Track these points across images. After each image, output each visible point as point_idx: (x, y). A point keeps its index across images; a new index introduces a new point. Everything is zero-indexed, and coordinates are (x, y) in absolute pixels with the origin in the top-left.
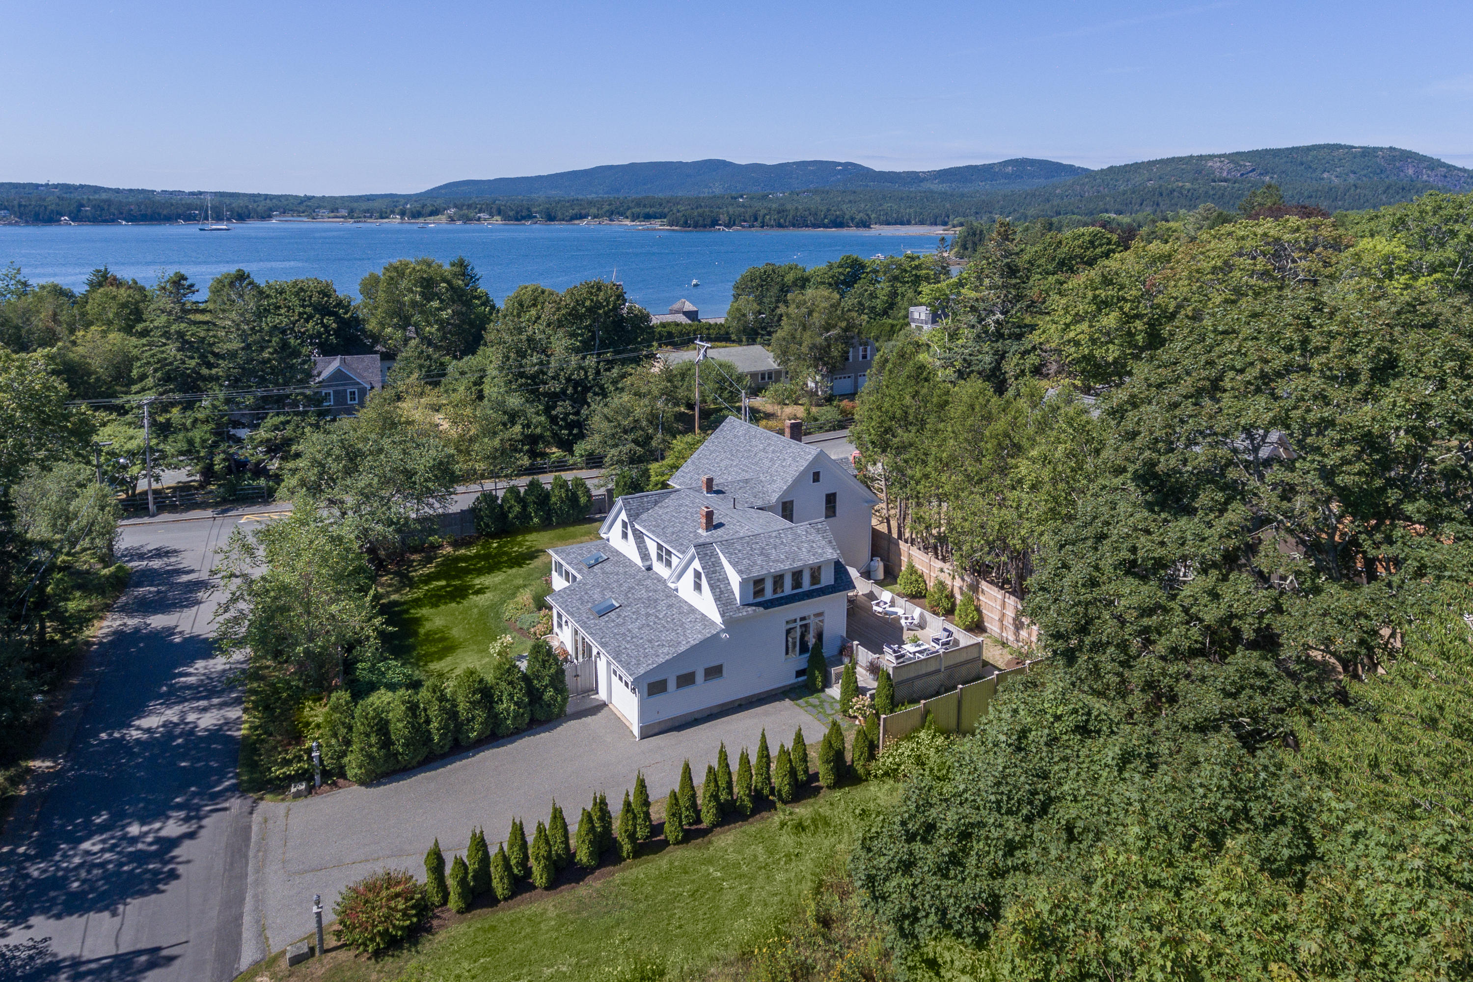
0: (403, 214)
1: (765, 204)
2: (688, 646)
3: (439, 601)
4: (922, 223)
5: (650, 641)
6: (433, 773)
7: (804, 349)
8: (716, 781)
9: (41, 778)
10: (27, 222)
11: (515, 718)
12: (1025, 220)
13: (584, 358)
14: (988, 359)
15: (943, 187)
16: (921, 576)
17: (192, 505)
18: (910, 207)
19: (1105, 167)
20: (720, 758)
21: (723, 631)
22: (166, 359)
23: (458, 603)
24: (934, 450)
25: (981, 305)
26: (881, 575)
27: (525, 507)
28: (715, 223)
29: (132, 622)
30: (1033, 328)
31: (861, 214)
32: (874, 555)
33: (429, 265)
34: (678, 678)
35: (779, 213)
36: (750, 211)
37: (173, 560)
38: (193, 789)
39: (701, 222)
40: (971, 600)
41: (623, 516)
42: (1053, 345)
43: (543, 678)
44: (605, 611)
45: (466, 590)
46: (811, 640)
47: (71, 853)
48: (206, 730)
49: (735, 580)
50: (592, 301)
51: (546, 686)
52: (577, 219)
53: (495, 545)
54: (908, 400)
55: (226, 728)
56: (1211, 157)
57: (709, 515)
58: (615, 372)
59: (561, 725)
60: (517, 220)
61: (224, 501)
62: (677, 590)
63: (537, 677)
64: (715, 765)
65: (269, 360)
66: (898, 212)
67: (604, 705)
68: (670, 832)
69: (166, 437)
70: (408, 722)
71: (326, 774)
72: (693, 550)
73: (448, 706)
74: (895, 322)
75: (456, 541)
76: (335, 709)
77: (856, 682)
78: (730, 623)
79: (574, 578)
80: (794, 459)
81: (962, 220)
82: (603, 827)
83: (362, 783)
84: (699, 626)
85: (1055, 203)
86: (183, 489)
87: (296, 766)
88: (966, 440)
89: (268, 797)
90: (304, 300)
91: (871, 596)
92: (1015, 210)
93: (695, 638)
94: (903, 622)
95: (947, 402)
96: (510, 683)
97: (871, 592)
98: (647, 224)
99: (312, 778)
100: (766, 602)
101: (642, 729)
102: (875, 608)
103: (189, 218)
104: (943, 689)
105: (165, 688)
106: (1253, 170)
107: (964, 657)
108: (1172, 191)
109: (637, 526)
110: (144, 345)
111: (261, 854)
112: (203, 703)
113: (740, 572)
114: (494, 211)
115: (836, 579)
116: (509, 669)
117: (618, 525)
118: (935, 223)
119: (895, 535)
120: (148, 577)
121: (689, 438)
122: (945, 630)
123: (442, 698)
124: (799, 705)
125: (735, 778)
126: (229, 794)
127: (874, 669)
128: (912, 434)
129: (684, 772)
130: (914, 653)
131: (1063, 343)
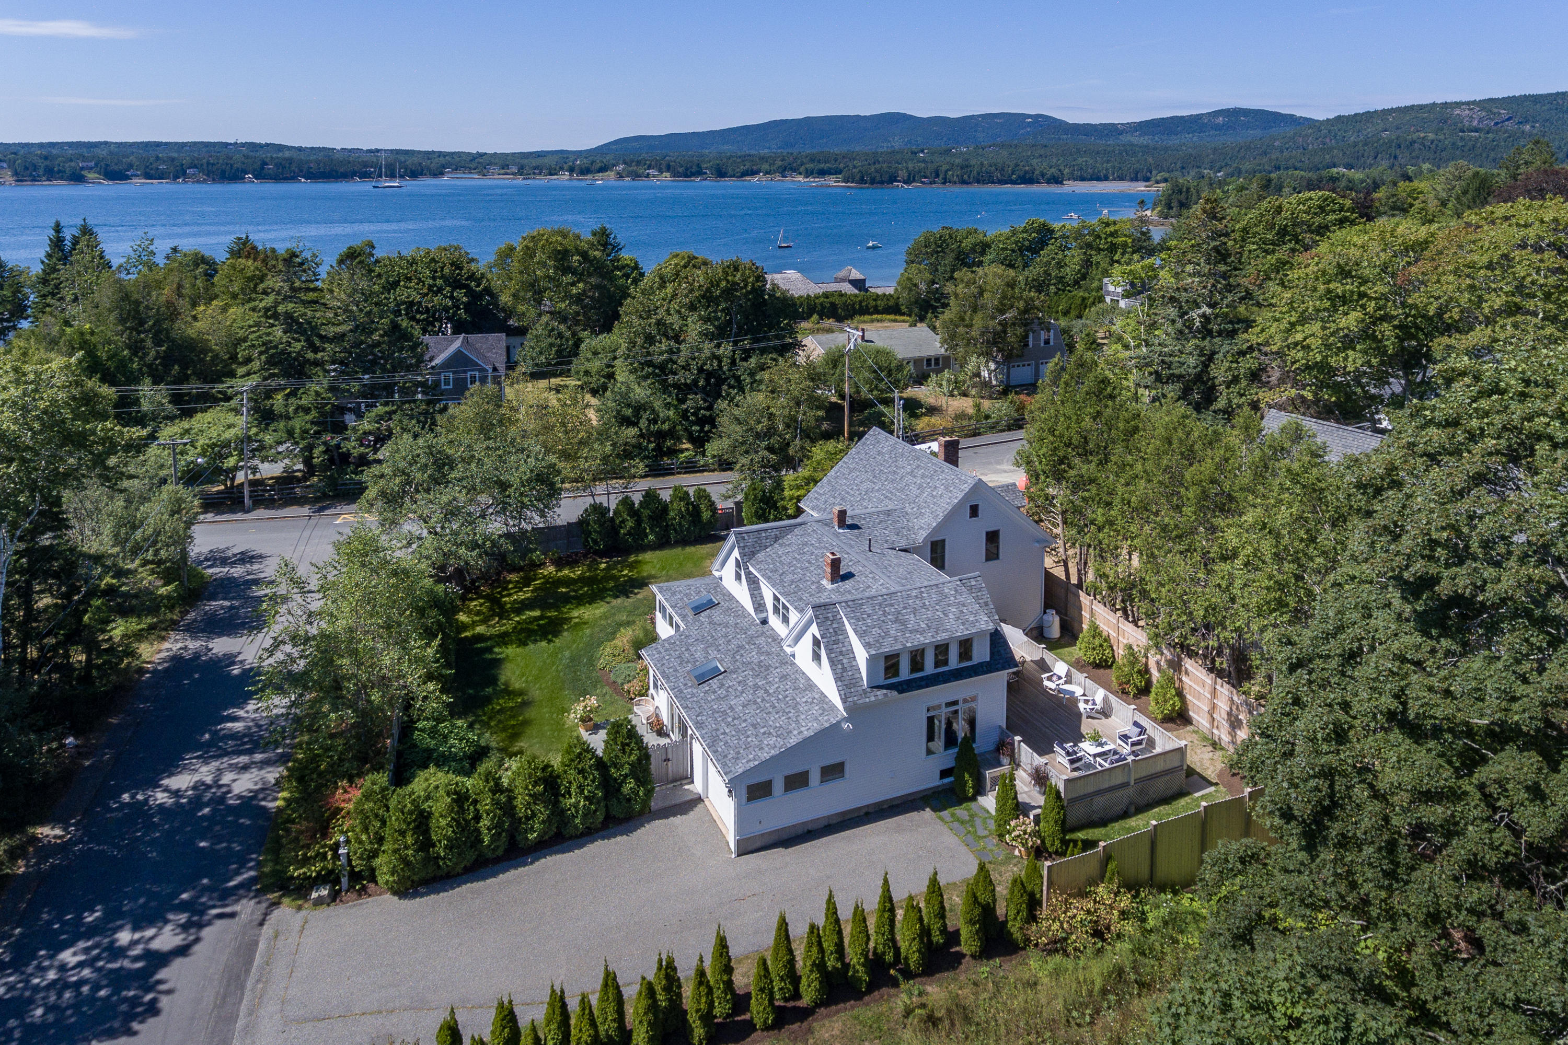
0: (571, 170)
1: (948, 159)
2: (800, 738)
3: (528, 637)
4: (1121, 178)
5: (754, 726)
6: (481, 883)
7: (975, 333)
8: (820, 944)
9: (47, 850)
10: (214, 180)
11: (585, 815)
12: (1239, 177)
13: (718, 346)
14: (1192, 361)
15: (1145, 140)
16: (1107, 639)
17: (294, 501)
18: (1108, 162)
19: (1331, 116)
20: (828, 909)
21: (845, 720)
22: (271, 342)
23: (550, 641)
24: (1120, 489)
25: (1184, 296)
26: (1055, 631)
27: (639, 522)
28: (893, 179)
29: (193, 645)
30: (1248, 324)
31: (1053, 170)
32: (1048, 605)
33: (565, 236)
34: (787, 778)
35: (962, 168)
36: (931, 167)
37: (256, 567)
38: (205, 881)
39: (878, 179)
40: (1171, 680)
41: (736, 553)
42: (1275, 348)
43: (622, 766)
44: (704, 677)
45: (561, 624)
46: (961, 728)
47: (46, 963)
48: (239, 797)
49: (861, 656)
50: (728, 281)
51: (626, 776)
52: (748, 175)
53: (603, 566)
54: (1087, 422)
55: (261, 796)
56: (1458, 104)
57: (835, 564)
58: (753, 361)
59: (643, 825)
60: (686, 176)
61: (325, 496)
62: (793, 656)
63: (615, 765)
64: (821, 921)
65: (377, 344)
66: (1094, 167)
67: (699, 800)
68: (758, 1011)
69: (267, 425)
70: (453, 818)
71: (355, 877)
72: (810, 612)
73: (503, 799)
74: (1087, 295)
75: (560, 558)
76: (367, 797)
77: (1016, 797)
78: (853, 711)
79: (678, 626)
80: (946, 488)
81: (1167, 175)
82: (670, 1000)
83: (395, 893)
84: (815, 710)
85: (1274, 157)
86: (286, 481)
87: (319, 866)
88: (1160, 483)
89: (286, 901)
90: (436, 272)
91: (1043, 666)
92: (1227, 165)
93: (809, 728)
94: (1082, 706)
95: (1136, 429)
96: (581, 772)
97: (1042, 659)
98: (820, 181)
99: (337, 881)
100: (900, 683)
101: (738, 843)
102: (1046, 683)
103: (365, 176)
104: (1132, 809)
105: (207, 736)
106: (1509, 119)
107: (1160, 766)
108: (1413, 142)
109: (751, 569)
110: (250, 326)
111: (260, 986)
112: (243, 759)
113: (867, 646)
114: (664, 167)
115: (992, 654)
116: (580, 754)
117: (731, 563)
118: (1135, 179)
119: (1074, 580)
120: (227, 587)
121: (831, 445)
122: (1136, 724)
123: (497, 788)
124: (942, 819)
125: (846, 941)
126: (241, 892)
127: (1040, 778)
128: (1093, 466)
129: (779, 929)
130: (1095, 756)
131: (1288, 347)
